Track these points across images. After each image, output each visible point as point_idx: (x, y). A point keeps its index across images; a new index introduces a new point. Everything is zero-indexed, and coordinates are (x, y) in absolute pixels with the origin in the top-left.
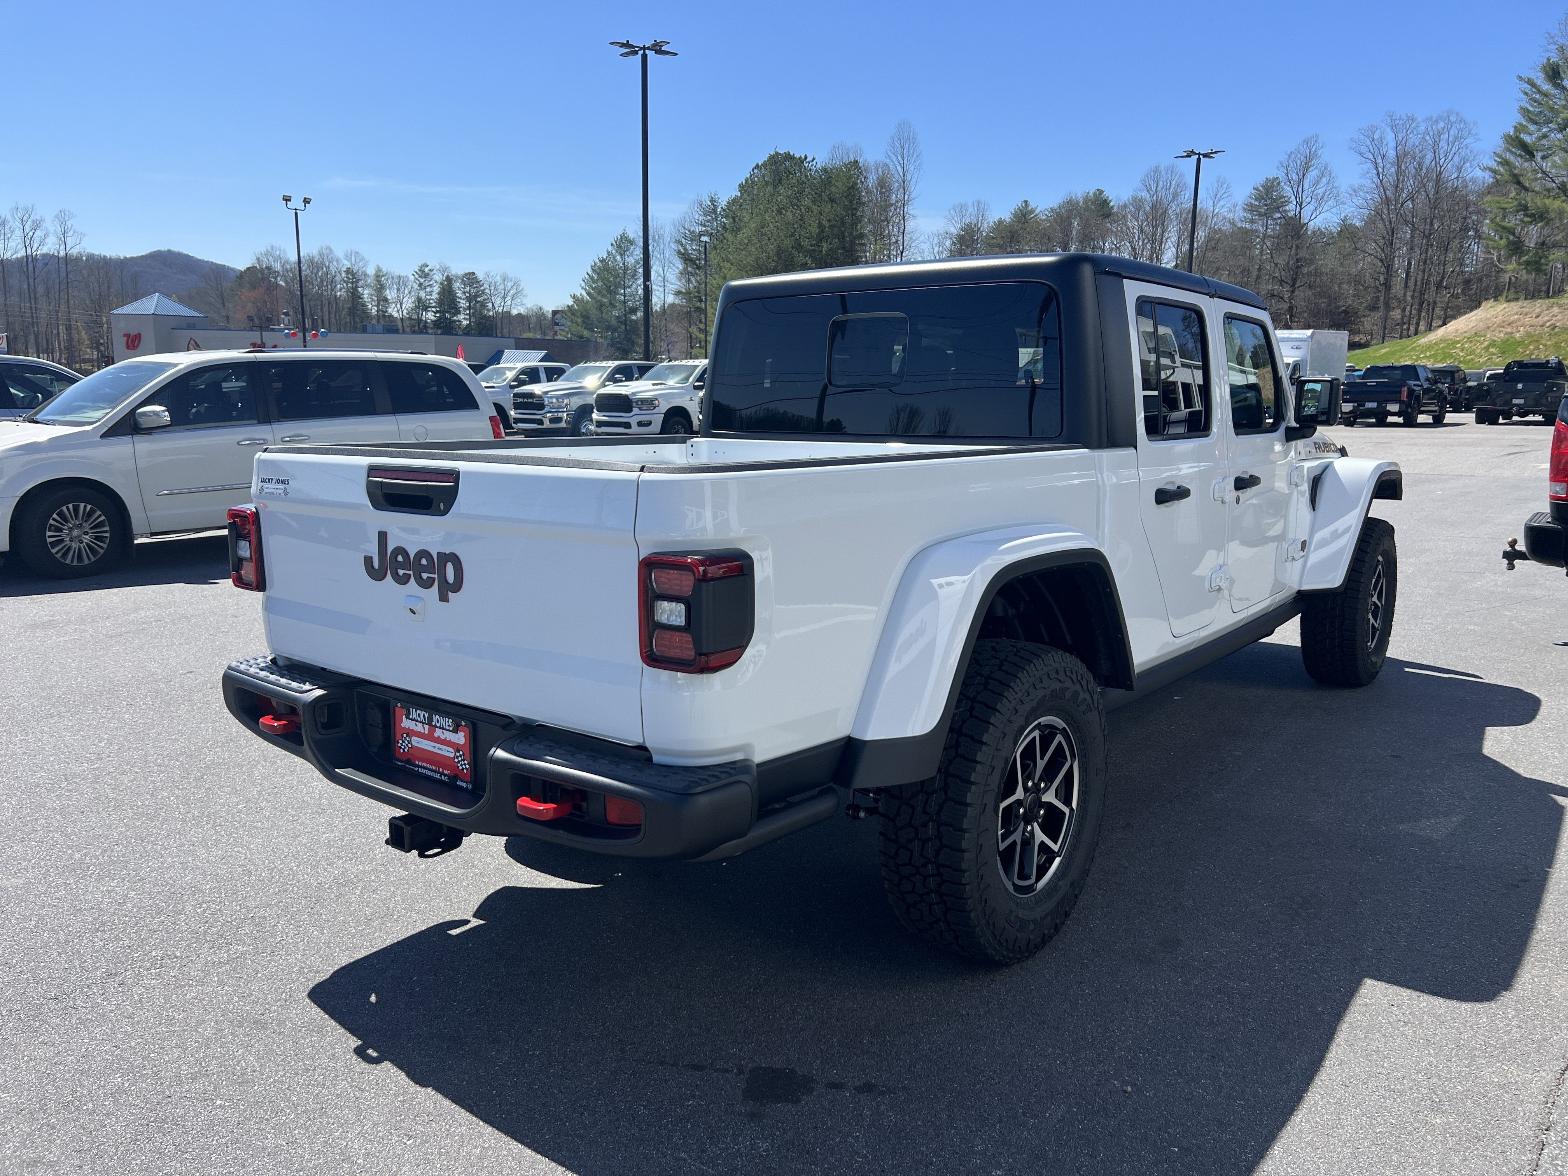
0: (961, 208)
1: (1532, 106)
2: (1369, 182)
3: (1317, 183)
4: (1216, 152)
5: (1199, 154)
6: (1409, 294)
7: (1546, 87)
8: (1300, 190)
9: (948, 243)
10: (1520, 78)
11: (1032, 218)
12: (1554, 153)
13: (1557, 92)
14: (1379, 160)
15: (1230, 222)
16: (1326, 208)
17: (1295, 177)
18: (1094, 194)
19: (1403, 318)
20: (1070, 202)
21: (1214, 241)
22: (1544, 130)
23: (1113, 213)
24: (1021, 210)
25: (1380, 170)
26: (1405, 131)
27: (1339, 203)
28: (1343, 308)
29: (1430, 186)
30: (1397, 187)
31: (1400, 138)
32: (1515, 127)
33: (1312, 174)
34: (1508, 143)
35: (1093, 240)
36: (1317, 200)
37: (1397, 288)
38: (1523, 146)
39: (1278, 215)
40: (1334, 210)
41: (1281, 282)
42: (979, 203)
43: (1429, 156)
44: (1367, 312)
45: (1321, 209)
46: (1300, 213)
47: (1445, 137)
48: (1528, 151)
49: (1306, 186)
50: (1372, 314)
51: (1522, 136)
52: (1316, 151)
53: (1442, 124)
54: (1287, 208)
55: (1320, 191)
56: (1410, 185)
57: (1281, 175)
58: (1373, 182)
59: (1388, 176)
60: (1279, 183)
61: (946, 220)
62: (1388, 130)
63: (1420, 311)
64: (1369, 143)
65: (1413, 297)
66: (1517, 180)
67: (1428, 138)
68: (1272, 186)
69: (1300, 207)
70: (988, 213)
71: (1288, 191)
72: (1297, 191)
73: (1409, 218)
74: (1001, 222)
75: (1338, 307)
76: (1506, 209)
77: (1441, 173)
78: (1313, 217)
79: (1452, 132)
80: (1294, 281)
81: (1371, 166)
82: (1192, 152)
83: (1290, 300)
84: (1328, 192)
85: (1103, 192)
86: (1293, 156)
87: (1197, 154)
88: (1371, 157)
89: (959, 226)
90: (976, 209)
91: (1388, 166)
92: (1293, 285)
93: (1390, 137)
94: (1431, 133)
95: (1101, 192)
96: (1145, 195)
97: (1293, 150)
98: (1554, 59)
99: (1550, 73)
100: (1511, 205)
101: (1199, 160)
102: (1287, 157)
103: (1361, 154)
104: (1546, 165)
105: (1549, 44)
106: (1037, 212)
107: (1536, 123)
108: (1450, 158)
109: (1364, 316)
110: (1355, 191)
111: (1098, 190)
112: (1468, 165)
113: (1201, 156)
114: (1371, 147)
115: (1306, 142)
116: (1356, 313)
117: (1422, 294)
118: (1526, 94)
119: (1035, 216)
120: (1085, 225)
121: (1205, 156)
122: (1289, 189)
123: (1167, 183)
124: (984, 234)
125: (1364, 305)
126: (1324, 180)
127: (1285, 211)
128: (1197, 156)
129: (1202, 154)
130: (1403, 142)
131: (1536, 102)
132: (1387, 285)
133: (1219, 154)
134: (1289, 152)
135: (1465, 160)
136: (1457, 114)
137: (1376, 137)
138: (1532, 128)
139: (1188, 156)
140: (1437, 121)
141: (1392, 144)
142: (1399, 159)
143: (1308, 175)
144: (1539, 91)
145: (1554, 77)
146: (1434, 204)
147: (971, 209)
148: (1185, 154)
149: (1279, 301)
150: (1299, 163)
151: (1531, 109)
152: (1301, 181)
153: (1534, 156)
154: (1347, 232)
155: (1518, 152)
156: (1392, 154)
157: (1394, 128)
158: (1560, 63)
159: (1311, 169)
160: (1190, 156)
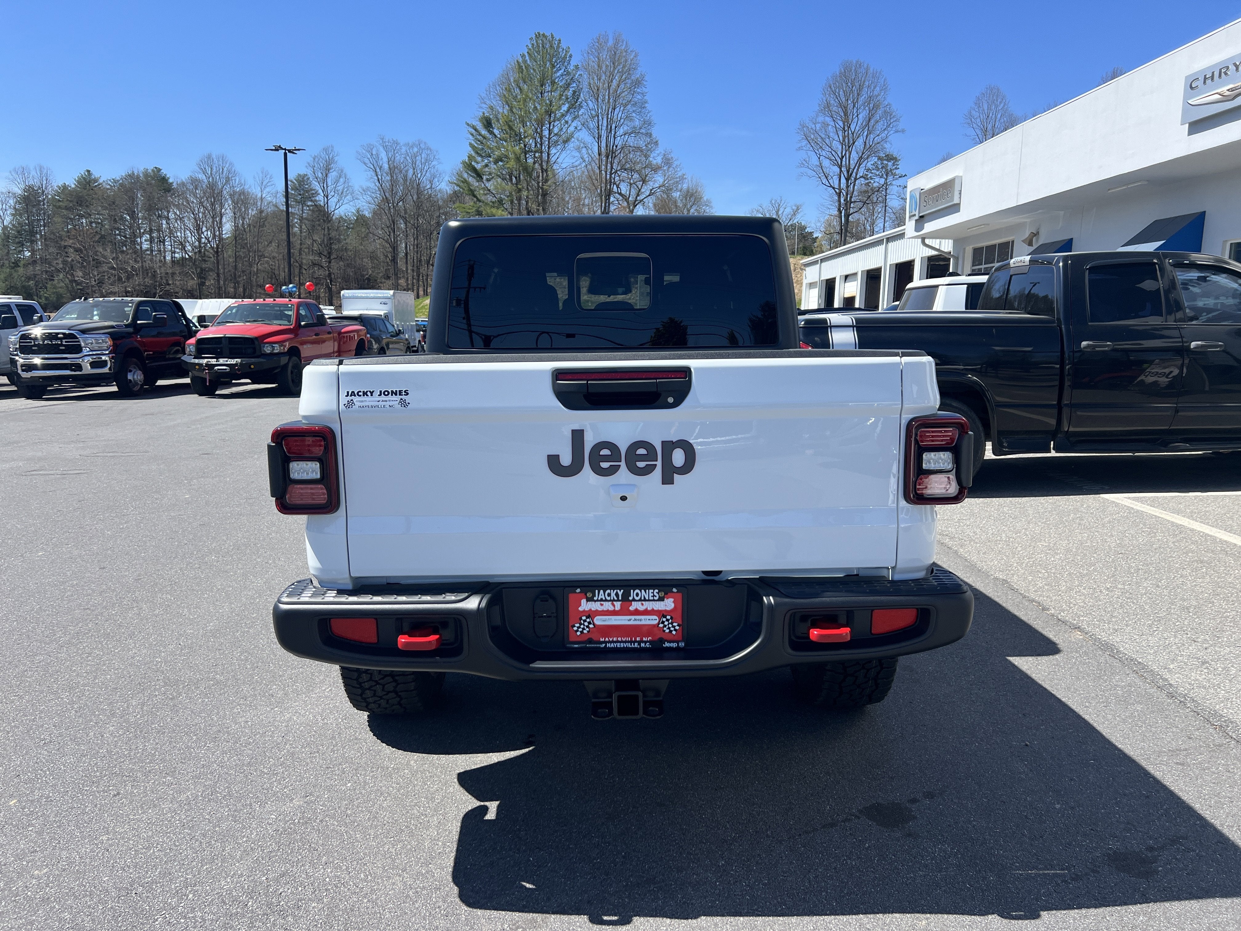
0: (23, 171)
1: (476, 143)
2: (373, 185)
3: (337, 181)
4: (299, 150)
5: (285, 149)
6: (410, 268)
7: (484, 132)
8: (325, 185)
9: (12, 202)
10: (468, 125)
11: (96, 186)
12: (493, 177)
13: (491, 136)
14: (378, 170)
15: (273, 205)
16: (346, 201)
17: (320, 175)
18: (153, 171)
19: (408, 285)
20: (131, 176)
21: (261, 220)
22: (486, 161)
23: (173, 189)
24: (84, 178)
25: (380, 177)
26: (392, 151)
27: (354, 199)
28: (367, 276)
29: (414, 192)
30: (392, 190)
31: (390, 156)
32: (469, 157)
33: (333, 175)
34: (465, 167)
35: (158, 210)
36: (338, 194)
37: (401, 264)
38: (475, 170)
39: (310, 203)
40: (351, 203)
41: (320, 254)
42: (41, 168)
43: (411, 172)
44: (383, 280)
45: (342, 201)
46: (327, 203)
47: (419, 158)
48: (478, 175)
49: (329, 184)
50: (387, 281)
51: (473, 163)
52: (333, 158)
53: (415, 150)
54: (317, 199)
55: (340, 188)
56: (400, 190)
57: (309, 172)
58: (376, 185)
59: (385, 182)
60: (308, 179)
61: (8, 181)
62: (381, 149)
63: (418, 280)
64: (369, 156)
65: (413, 270)
66: (472, 193)
67: (408, 158)
68: (303, 181)
69: (327, 198)
70: (51, 177)
71: (316, 186)
72: (323, 187)
73: (403, 214)
74: (65, 187)
75: (363, 276)
76: (469, 213)
77: (419, 184)
78: (337, 207)
79: (423, 156)
80: (330, 253)
81: (373, 174)
82: (280, 147)
83: (328, 269)
84: (346, 190)
85: (161, 170)
86: (317, 160)
87: (283, 149)
88: (372, 167)
89: (23, 187)
90: (39, 173)
91: (385, 174)
92: (329, 257)
93: (383, 155)
94: (410, 155)
95: (159, 170)
96: (201, 176)
97: (316, 155)
98: (487, 114)
99: (485, 123)
100: (472, 211)
101: (285, 154)
102: (312, 159)
103: (365, 163)
104: (490, 185)
105: (482, 103)
106: (101, 181)
107: (482, 156)
108: (424, 174)
109: (381, 283)
110: (364, 191)
111: (156, 168)
112: (436, 180)
113: (287, 151)
114: (371, 159)
115: (325, 150)
116: (376, 280)
117: (418, 269)
118: (472, 135)
119: (99, 185)
120: (149, 198)
121: (290, 151)
122: (317, 184)
123: (219, 170)
124: (50, 197)
125: (381, 275)
126: (341, 180)
127: (316, 201)
128: (284, 151)
129: (288, 150)
130: (392, 159)
131: (479, 141)
132: (394, 260)
133: (301, 151)
134: (313, 156)
135: (434, 176)
136: (425, 143)
137: (374, 153)
138: (479, 159)
139: (276, 150)
140: (412, 147)
141: (385, 159)
142: (392, 170)
143: (329, 175)
144: (480, 135)
145: (489, 127)
146: (418, 205)
147: (33, 173)
148: (274, 148)
149: (319, 269)
150: (322, 165)
151: (476, 145)
152: (324, 180)
153: (482, 178)
154: (361, 220)
155: (472, 174)
156: (386, 166)
157: (385, 148)
158: (491, 117)
159: (331, 171)
160: (278, 150)
